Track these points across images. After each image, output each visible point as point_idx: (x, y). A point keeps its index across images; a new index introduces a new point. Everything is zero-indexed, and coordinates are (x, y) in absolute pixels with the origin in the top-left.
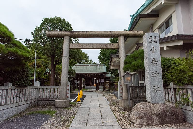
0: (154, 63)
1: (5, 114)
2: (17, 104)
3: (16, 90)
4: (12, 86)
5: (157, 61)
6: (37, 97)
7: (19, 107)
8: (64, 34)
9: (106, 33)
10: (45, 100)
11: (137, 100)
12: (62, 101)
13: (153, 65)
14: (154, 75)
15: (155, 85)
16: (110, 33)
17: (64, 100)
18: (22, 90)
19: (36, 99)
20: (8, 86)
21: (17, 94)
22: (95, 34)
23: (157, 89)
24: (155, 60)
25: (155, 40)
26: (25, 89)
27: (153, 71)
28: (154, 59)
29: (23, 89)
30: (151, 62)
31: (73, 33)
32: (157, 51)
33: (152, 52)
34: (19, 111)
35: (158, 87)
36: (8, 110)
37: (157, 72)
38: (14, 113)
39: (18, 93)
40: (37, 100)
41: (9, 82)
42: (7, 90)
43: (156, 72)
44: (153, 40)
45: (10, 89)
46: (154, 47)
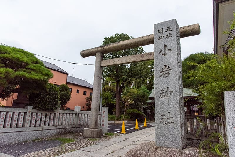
0: (165, 73)
1: (22, 137)
2: (41, 128)
3: (39, 114)
4: (33, 110)
5: (170, 69)
6: (76, 123)
7: (43, 131)
8: (95, 51)
9: (142, 39)
10: (82, 127)
11: (200, 140)
12: (89, 130)
13: (162, 76)
14: (164, 94)
15: (165, 113)
16: (147, 38)
17: (93, 129)
18: (48, 114)
19: (74, 125)
20: (27, 109)
21: (41, 118)
22: (127, 44)
23: (167, 121)
24: (167, 67)
25: (168, 33)
26: (55, 114)
27: (162, 88)
28: (165, 66)
29: (50, 114)
30: (161, 72)
31: (104, 48)
32: (171, 52)
33: (163, 54)
34: (43, 135)
35: (172, 117)
36: (28, 132)
37: (170, 89)
38: (36, 137)
39: (43, 117)
40: (76, 126)
41: (29, 105)
42: (25, 113)
43: (168, 88)
44: (165, 34)
45: (29, 112)
46: (165, 46)
